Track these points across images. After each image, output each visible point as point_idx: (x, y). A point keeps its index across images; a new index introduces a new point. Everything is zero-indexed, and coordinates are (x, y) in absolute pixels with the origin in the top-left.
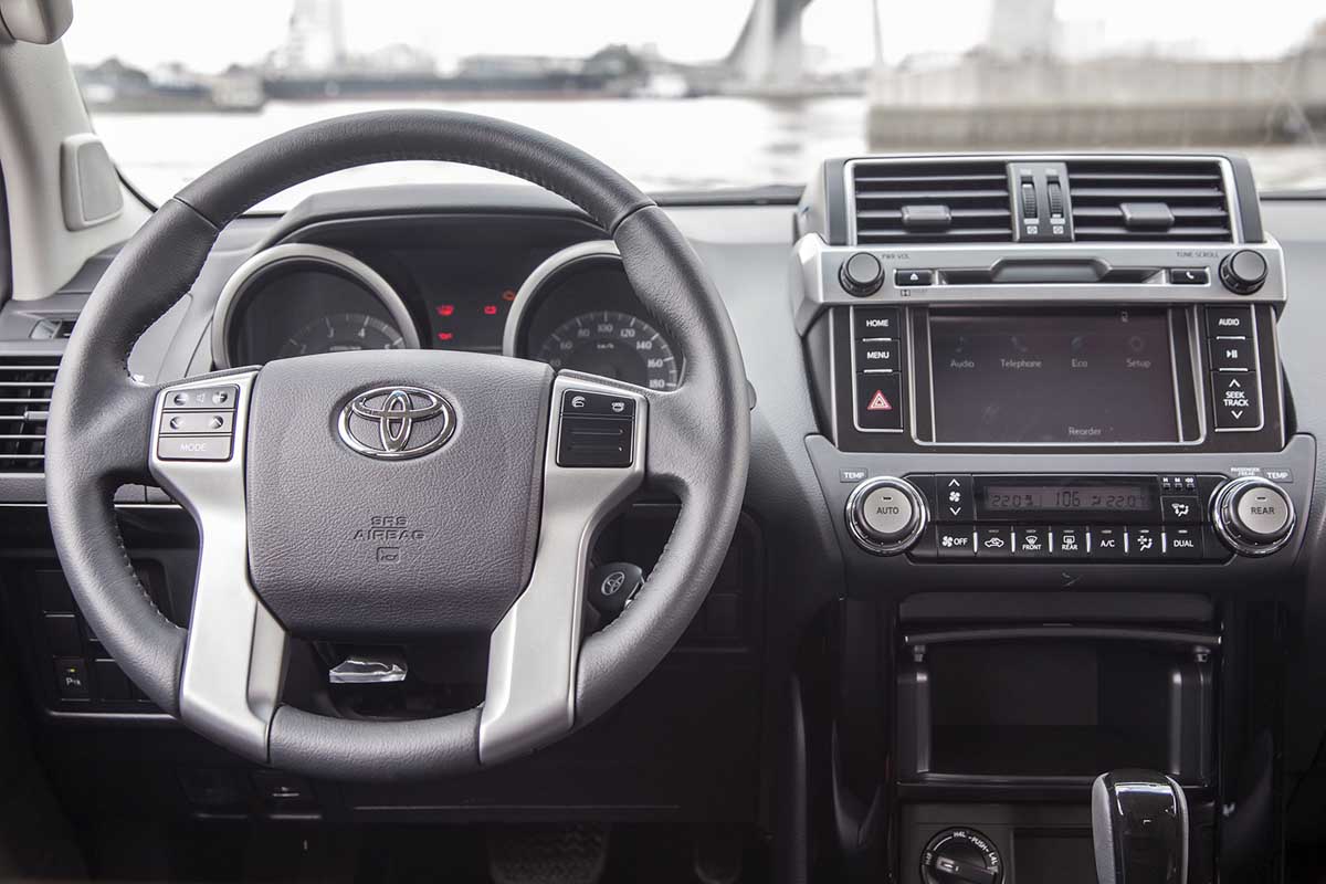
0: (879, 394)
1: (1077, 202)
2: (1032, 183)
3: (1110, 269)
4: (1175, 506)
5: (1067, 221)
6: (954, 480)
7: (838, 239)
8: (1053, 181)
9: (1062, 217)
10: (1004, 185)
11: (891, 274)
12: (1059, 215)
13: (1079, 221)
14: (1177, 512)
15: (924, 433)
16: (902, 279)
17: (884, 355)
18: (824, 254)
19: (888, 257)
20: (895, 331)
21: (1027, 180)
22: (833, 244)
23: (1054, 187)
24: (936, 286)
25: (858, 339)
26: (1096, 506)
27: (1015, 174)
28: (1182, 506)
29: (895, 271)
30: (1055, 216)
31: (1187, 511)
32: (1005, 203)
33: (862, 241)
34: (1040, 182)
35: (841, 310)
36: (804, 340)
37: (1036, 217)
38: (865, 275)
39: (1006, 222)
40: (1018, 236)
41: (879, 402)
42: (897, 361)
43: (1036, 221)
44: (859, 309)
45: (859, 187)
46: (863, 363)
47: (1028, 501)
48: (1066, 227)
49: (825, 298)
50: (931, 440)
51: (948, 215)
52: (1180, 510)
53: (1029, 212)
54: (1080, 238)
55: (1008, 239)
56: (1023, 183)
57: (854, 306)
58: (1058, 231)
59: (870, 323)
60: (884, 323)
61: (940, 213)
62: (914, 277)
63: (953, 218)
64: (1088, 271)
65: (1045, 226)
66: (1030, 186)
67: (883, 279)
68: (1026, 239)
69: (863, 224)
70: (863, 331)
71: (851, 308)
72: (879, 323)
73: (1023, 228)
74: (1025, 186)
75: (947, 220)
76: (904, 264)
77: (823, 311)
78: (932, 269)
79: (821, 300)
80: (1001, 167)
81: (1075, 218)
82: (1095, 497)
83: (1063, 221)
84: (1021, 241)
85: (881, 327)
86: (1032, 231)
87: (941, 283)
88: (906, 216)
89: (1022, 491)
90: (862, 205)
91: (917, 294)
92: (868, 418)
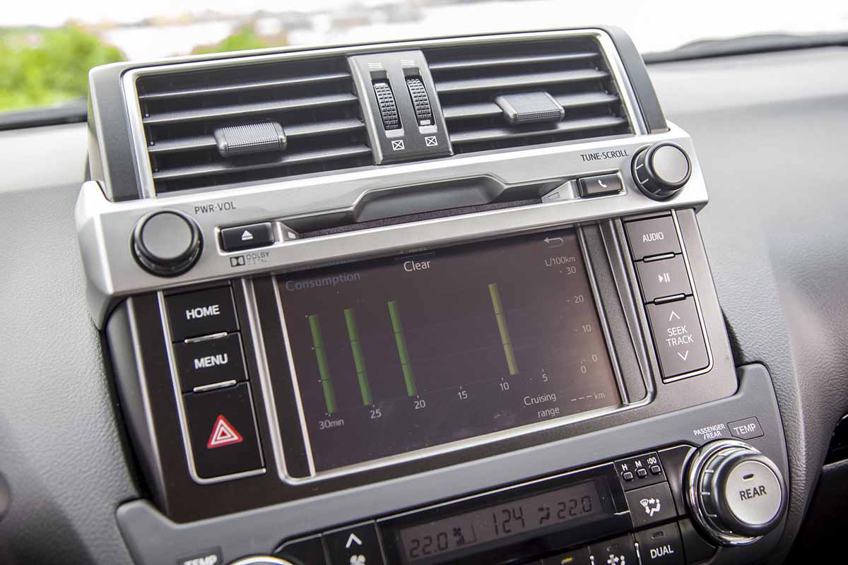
0: (221, 422)
1: (448, 100)
2: (387, 81)
3: (506, 187)
4: (644, 503)
5: (440, 128)
6: (353, 537)
7: (125, 189)
8: (412, 75)
9: (433, 123)
10: (348, 85)
11: (213, 235)
12: (428, 122)
13: (456, 125)
14: (648, 511)
15: (298, 468)
16: (231, 241)
17: (219, 360)
18: (104, 217)
19: (204, 210)
20: (231, 320)
21: (379, 78)
22: (118, 198)
23: (415, 84)
24: (280, 243)
25: (177, 342)
26: (546, 523)
27: (361, 69)
28: (652, 501)
29: (217, 230)
30: (422, 122)
31: (658, 506)
32: (353, 110)
33: (163, 187)
34: (397, 78)
35: (144, 300)
36: (103, 334)
37: (400, 127)
38: (171, 246)
39: (360, 136)
40: (379, 155)
41: (224, 434)
42: (240, 367)
43: (400, 132)
44: (170, 294)
45: (148, 108)
46: (190, 377)
47: (458, 538)
48: (440, 136)
49: (115, 286)
50: (308, 474)
51: (282, 137)
52: (651, 506)
53: (390, 120)
54: (460, 148)
55: (366, 160)
56: (374, 82)
57: (164, 290)
58: (432, 143)
59: (192, 314)
60: (213, 310)
61: (270, 134)
62: (247, 236)
63: (289, 138)
64: (477, 194)
65: (413, 137)
66: (383, 84)
67: (201, 246)
68: (393, 159)
69: (159, 162)
70: (182, 328)
71: (160, 296)
72: (205, 312)
73: (385, 143)
74: (377, 85)
75: (281, 143)
76: (229, 218)
77: (115, 304)
78: (272, 220)
79: (110, 290)
80: (338, 62)
81: (448, 121)
82: (541, 509)
83: (434, 129)
84: (386, 162)
85: (210, 317)
86: (399, 147)
87: (287, 239)
88: (222, 145)
89: (447, 525)
90: (154, 134)
91: (255, 260)
92: (211, 460)
